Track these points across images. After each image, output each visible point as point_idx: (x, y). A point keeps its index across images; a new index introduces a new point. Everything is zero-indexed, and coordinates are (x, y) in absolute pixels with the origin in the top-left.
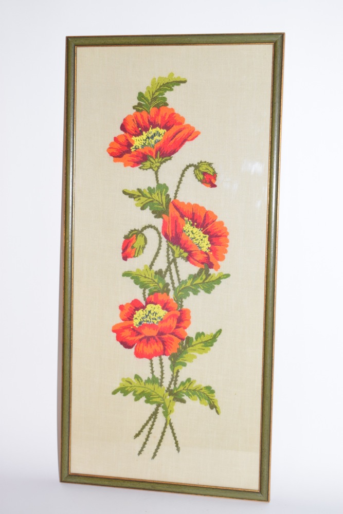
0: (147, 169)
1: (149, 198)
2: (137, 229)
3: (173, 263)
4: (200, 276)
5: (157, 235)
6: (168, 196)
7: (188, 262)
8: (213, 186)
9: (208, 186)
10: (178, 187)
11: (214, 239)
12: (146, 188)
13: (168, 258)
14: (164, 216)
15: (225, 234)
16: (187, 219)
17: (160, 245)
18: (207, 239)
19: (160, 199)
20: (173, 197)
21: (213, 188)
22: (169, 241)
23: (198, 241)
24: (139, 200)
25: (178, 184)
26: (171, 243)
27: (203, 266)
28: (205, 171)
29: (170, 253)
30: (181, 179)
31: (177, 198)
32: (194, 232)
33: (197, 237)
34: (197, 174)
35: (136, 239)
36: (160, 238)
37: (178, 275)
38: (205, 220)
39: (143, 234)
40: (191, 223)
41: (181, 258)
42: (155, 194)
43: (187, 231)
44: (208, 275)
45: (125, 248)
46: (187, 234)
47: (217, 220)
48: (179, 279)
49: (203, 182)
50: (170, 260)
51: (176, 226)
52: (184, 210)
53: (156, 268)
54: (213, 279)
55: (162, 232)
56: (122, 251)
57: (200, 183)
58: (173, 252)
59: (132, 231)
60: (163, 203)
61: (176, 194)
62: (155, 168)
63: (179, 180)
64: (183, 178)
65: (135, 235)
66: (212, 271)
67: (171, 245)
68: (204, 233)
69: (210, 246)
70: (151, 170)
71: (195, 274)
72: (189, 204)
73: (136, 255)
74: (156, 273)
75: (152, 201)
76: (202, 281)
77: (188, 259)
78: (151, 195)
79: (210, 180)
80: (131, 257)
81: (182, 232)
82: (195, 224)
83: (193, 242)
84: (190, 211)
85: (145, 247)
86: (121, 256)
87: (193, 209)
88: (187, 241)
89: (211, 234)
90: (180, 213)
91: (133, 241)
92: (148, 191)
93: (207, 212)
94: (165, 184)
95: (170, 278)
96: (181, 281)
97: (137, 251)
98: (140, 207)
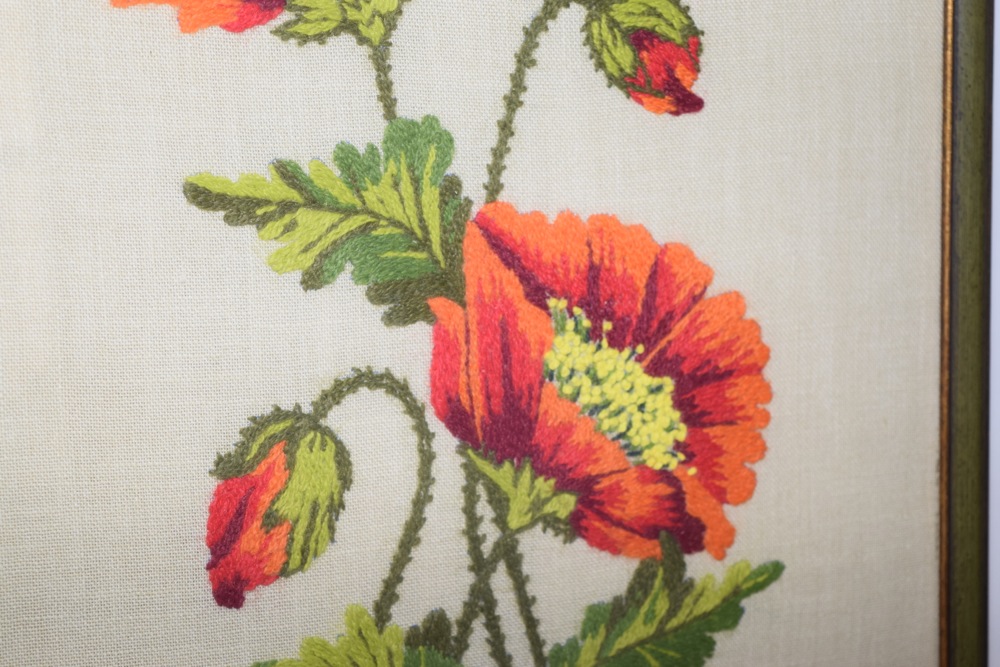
0: (320, 38)
1: (349, 212)
2: (287, 405)
3: (502, 567)
4: (639, 604)
5: (408, 421)
6: (451, 188)
7: (580, 544)
8: (689, 103)
9: (658, 110)
10: (506, 128)
11: (704, 396)
12: (327, 154)
13: (475, 541)
14: (437, 303)
15: (750, 360)
16: (563, 304)
17: (426, 478)
18: (669, 401)
19: (410, 203)
20: (484, 193)
21: (687, 119)
22: (476, 447)
23: (623, 418)
24: (289, 228)
25: (501, 112)
26: (485, 456)
27: (654, 548)
28: (648, 22)
29: (484, 509)
30: (518, 84)
31: (503, 197)
32: (601, 374)
33: (620, 399)
34: (603, 43)
35: (290, 465)
36: (424, 433)
37: (531, 624)
38: (648, 306)
39: (327, 432)
40: (586, 323)
41: (539, 526)
42: (376, 181)
43: (565, 373)
44: (679, 587)
45: (225, 530)
46: (568, 390)
47: (711, 292)
48: (536, 643)
49: (633, 85)
50: (487, 548)
51: (506, 350)
52: (547, 257)
53: (408, 615)
54: (707, 604)
55: (434, 401)
56: (206, 556)
57: (617, 93)
58: (499, 502)
59: (259, 424)
60: (424, 228)
61: (496, 170)
62: (370, 23)
63: (506, 86)
64: (531, 76)
65: (277, 454)
66: (698, 565)
67: (486, 467)
68: (654, 370)
69: (682, 433)
70: (347, 40)
71: (617, 600)
72: (568, 219)
73: (296, 558)
74: (414, 638)
75: (365, 229)
76: (651, 630)
77: (574, 527)
78: (358, 191)
79: (670, 71)
80: (266, 580)
81: (542, 383)
82: (607, 326)
83: (597, 429)
84: (579, 259)
85: (342, 505)
86: (203, 587)
87: (589, 245)
88: (568, 429)
89: (686, 368)
90: (525, 277)
91: (274, 483)
92: (337, 172)
93: (664, 250)
94: (431, 121)
95: (488, 649)
96: (547, 650)
97: (299, 537)
98: (297, 276)
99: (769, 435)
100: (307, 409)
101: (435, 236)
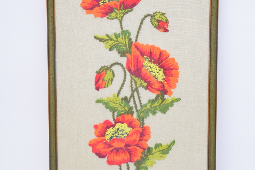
0: (113, 19)
1: (115, 41)
2: (106, 65)
3: (136, 92)
4: (157, 100)
5: (123, 70)
6: (131, 39)
7: (148, 91)
8: (166, 31)
9: (161, 31)
10: (138, 32)
11: (167, 72)
12: (113, 33)
13: (132, 88)
14: (128, 55)
15: (176, 68)
16: (146, 57)
17: (125, 78)
18: (162, 72)
19: (124, 41)
20: (135, 41)
21: (166, 33)
22: (132, 75)
23: (155, 73)
24: (107, 43)
25: (138, 30)
26: (134, 76)
27: (159, 93)
28: (161, 19)
29: (133, 83)
30: (140, 27)
31: (138, 41)
32: (152, 67)
33: (154, 71)
34: (153, 22)
35: (106, 73)
36: (125, 72)
37: (140, 101)
38: (159, 58)
39: (111, 70)
40: (149, 60)
41: (141, 87)
42: (120, 38)
43: (146, 66)
44: (163, 99)
45: (97, 81)
46: (146, 68)
47: (170, 57)
48: (141, 103)
49: (158, 27)
50: (134, 89)
51: (137, 62)
52: (144, 50)
53: (122, 96)
54: (167, 102)
55: (127, 67)
56: (94, 83)
57: (155, 29)
58: (136, 83)
59: (102, 67)
60: (126, 44)
61: (137, 38)
62: (120, 17)
63: (138, 27)
64: (142, 26)
65: (104, 71)
66: (166, 97)
67: (134, 77)
68: (160, 67)
70: (116, 20)
71: (153, 99)
72: (147, 45)
73: (106, 86)
74: (122, 99)
75: (118, 44)
76: (158, 104)
77: (147, 88)
78: (117, 39)
79: (164, 26)
80: (102, 88)
81: (142, 67)
82: (153, 60)
83: (151, 75)
84: (148, 50)
85: (113, 80)
86: (94, 87)
87: (150, 49)
88: (147, 74)
89: (165, 68)
90: (141, 52)
91: (104, 75)
92: (114, 36)
93: (162, 51)
94: (128, 31)
95: (133, 103)
96: (142, 105)
97: (107, 83)
98: (108, 49)
99: (179, 79)
100: (109, 66)
101: (128, 46)
